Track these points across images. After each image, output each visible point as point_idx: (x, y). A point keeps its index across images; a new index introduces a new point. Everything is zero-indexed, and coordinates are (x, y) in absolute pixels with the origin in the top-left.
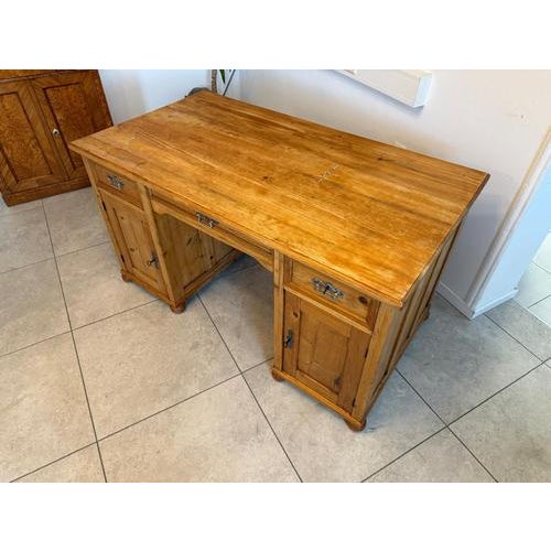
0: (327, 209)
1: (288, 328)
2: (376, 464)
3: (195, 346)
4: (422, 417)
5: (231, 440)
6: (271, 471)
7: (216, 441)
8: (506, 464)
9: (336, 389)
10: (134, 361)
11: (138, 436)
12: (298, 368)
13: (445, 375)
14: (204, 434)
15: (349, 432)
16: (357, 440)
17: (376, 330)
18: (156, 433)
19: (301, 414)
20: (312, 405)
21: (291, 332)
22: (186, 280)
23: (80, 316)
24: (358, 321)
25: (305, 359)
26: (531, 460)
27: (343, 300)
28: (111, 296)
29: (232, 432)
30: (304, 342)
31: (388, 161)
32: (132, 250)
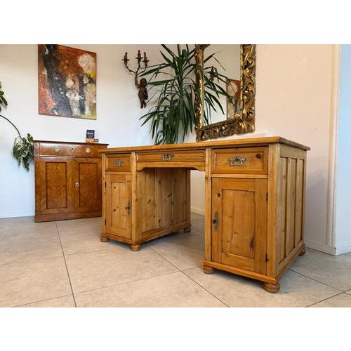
1: (214, 211)
12: (222, 251)
17: (269, 173)
21: (217, 214)
24: (258, 173)
25: (228, 235)
27: (247, 163)
32: (115, 210)
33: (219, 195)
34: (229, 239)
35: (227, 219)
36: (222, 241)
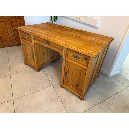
0: (77, 40)
1: (65, 71)
2: (87, 108)
3: (41, 79)
4: (98, 98)
5: (49, 101)
6: (59, 109)
7: (45, 101)
8: (120, 110)
9: (77, 88)
10: (25, 81)
11: (24, 99)
12: (67, 83)
13: (104, 89)
14: (42, 99)
15: (80, 100)
16: (82, 102)
17: (88, 67)
18: (29, 98)
19: (68, 96)
20: (70, 94)
21: (66, 72)
22: (40, 64)
23: (13, 71)
24: (84, 65)
25: (69, 80)
26: (127, 109)
27: (80, 60)
28: (21, 67)
29: (49, 99)
30: (69, 75)
31: (91, 35)
32: (28, 55)
33: (68, 67)
34: (70, 81)
35: (70, 75)
36: (67, 81)
